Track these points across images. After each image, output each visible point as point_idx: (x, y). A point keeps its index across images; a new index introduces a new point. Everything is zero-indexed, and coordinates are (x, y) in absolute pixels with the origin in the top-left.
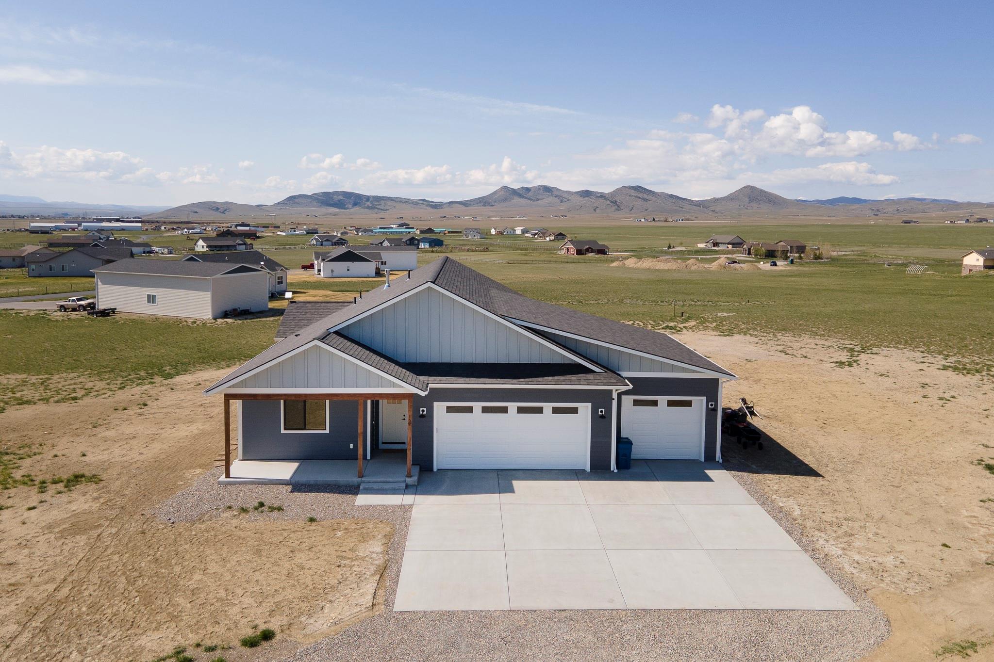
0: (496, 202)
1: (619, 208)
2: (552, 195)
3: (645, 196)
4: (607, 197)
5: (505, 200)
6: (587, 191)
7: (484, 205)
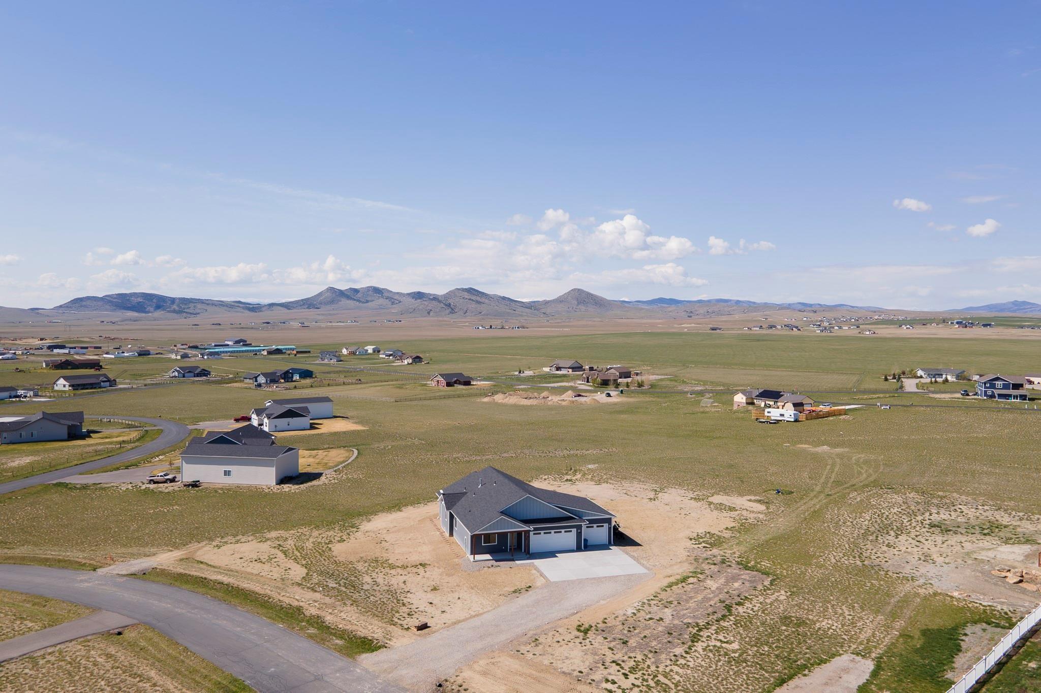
0: (321, 304)
1: (453, 311)
2: (382, 297)
3: (478, 299)
4: (440, 298)
5: (332, 302)
6: (419, 293)
7: (308, 308)
